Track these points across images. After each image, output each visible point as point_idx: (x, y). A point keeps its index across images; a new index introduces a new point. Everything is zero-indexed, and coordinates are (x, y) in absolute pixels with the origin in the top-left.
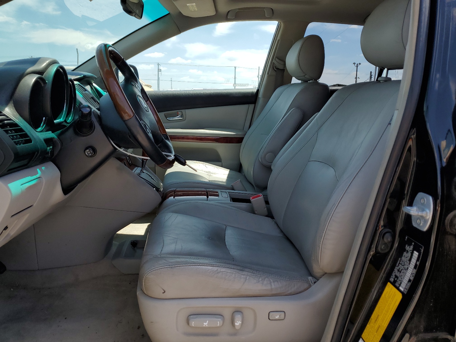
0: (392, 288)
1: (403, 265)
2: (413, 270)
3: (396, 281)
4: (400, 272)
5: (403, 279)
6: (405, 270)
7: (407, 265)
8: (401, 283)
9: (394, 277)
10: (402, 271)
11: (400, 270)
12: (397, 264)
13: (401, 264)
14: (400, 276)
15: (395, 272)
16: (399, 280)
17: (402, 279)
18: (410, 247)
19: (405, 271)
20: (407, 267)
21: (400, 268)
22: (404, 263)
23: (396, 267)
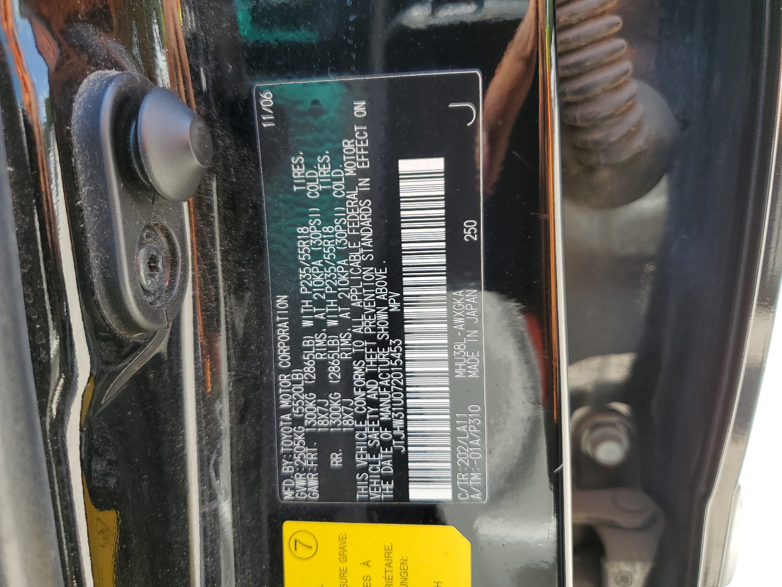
0: (342, 539)
1: (344, 326)
2: (449, 303)
3: (350, 467)
4: (347, 388)
5: (398, 423)
6: (384, 344)
7: (381, 303)
8: (401, 461)
9: (309, 457)
10: (358, 372)
11: (334, 370)
12: (283, 352)
13: (319, 326)
14: (361, 418)
15: (298, 422)
16: (373, 451)
17: (388, 425)
18: (337, 162)
19: (382, 355)
20: (382, 316)
21: (322, 367)
22: (345, 302)
23: (284, 379)
